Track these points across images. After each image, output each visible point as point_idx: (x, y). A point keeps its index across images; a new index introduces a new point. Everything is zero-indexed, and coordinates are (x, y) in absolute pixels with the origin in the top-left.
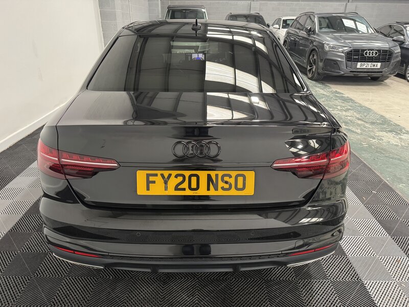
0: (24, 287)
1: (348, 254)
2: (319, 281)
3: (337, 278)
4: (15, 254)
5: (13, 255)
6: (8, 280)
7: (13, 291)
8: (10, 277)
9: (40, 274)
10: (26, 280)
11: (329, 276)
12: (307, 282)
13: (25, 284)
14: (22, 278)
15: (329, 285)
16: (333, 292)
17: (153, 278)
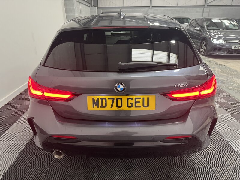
0: (44, 175)
1: (237, 151)
2: (223, 167)
3: (234, 165)
4: (35, 155)
5: (34, 156)
6: (34, 171)
7: (38, 177)
8: (34, 169)
9: (52, 167)
10: (45, 171)
11: (229, 164)
12: (216, 168)
13: (45, 173)
14: (42, 170)
15: (230, 169)
16: (234, 174)
17: (122, 167)
